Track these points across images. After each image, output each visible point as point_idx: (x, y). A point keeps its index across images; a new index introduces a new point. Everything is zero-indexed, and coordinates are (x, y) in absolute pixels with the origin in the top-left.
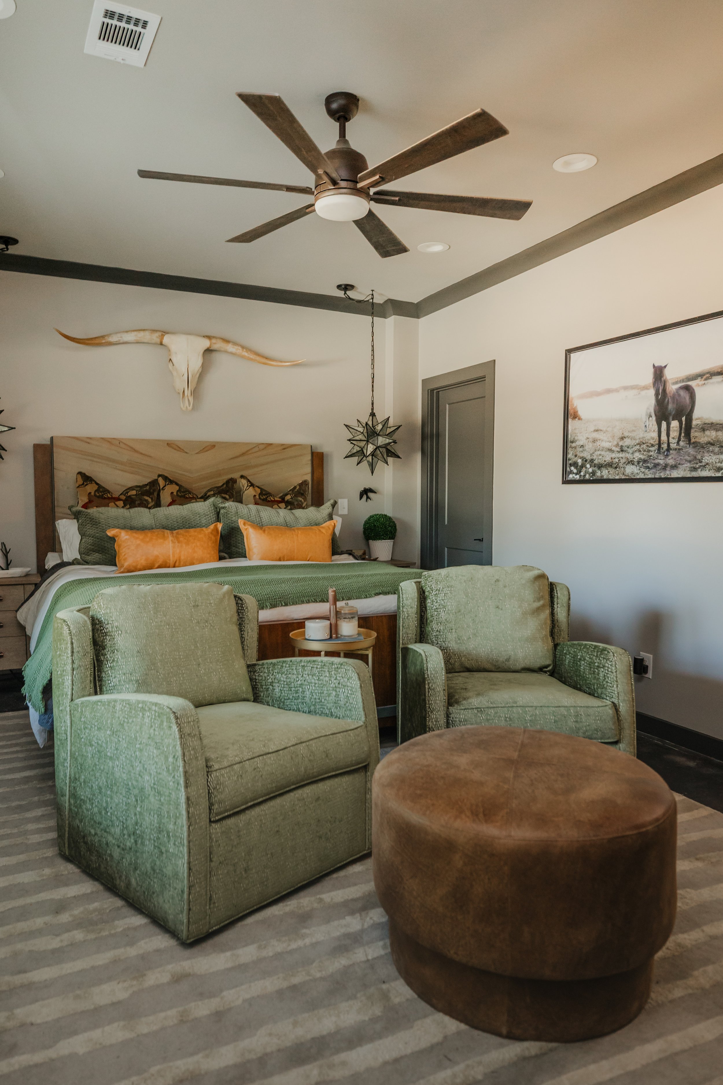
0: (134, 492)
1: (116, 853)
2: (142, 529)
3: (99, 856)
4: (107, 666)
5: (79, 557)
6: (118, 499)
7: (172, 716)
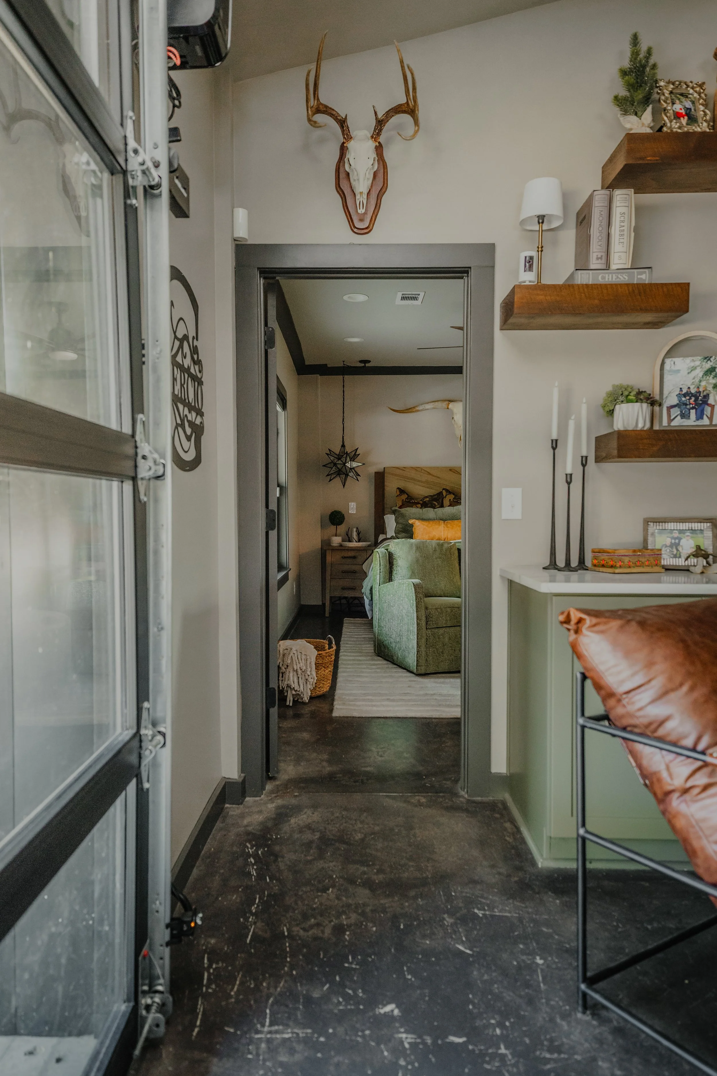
0: (428, 499)
1: (393, 645)
2: (428, 520)
3: (388, 648)
4: (394, 572)
5: (394, 535)
6: (418, 503)
7: (412, 584)
